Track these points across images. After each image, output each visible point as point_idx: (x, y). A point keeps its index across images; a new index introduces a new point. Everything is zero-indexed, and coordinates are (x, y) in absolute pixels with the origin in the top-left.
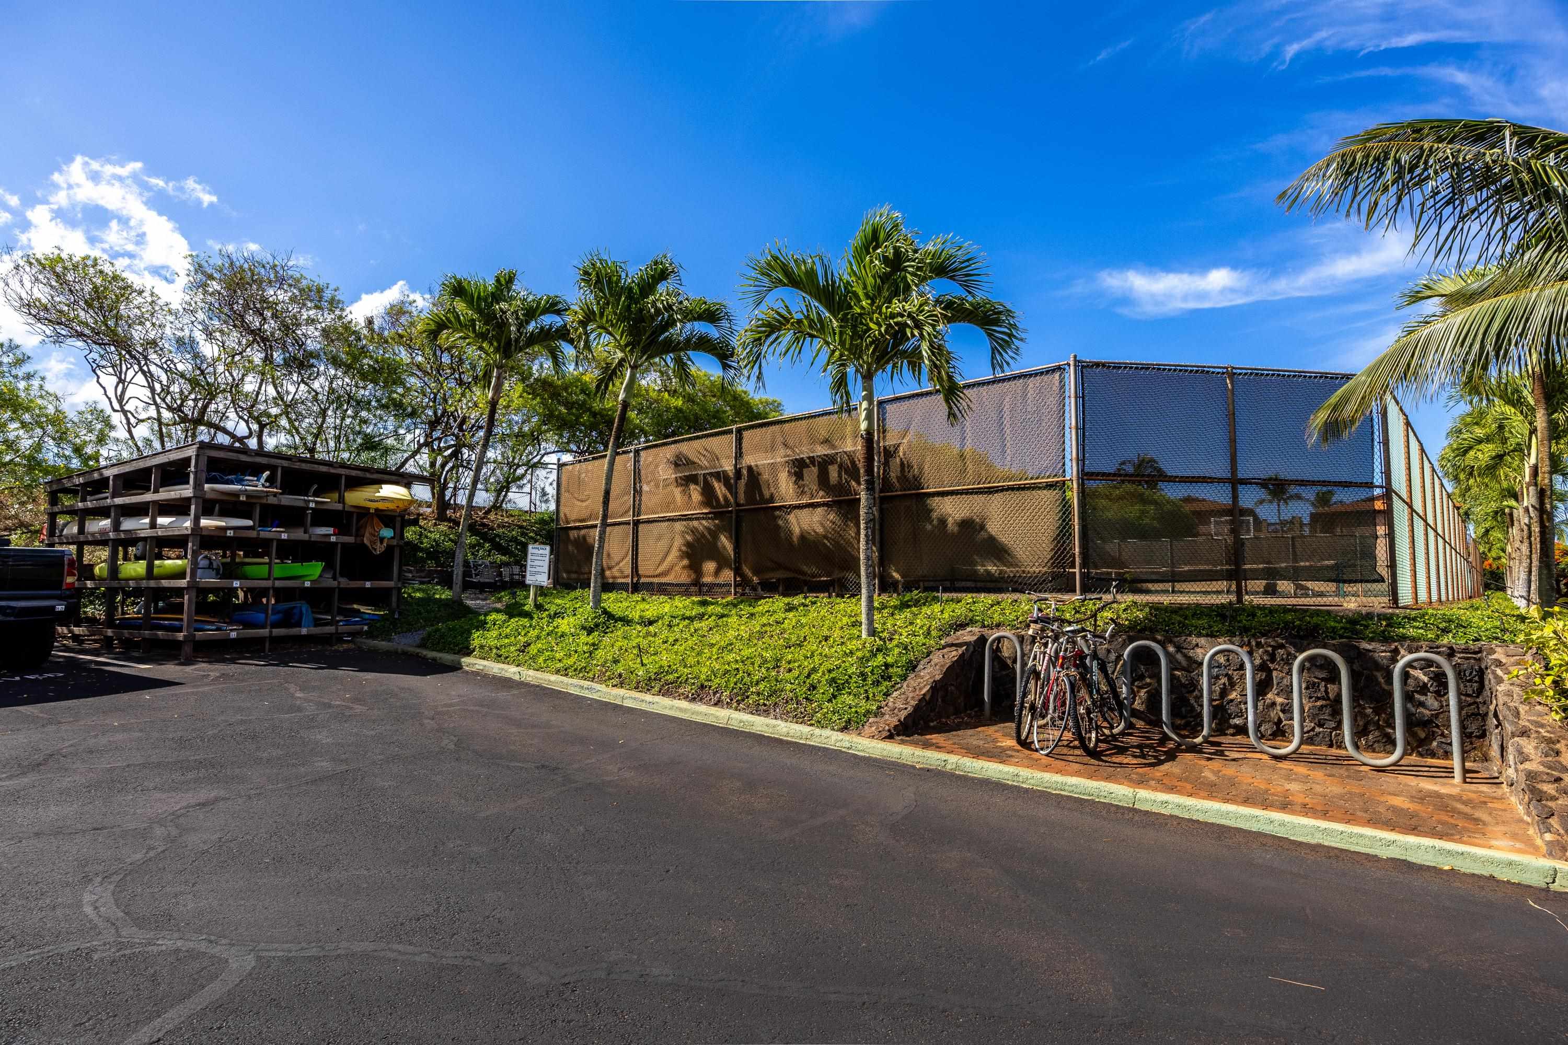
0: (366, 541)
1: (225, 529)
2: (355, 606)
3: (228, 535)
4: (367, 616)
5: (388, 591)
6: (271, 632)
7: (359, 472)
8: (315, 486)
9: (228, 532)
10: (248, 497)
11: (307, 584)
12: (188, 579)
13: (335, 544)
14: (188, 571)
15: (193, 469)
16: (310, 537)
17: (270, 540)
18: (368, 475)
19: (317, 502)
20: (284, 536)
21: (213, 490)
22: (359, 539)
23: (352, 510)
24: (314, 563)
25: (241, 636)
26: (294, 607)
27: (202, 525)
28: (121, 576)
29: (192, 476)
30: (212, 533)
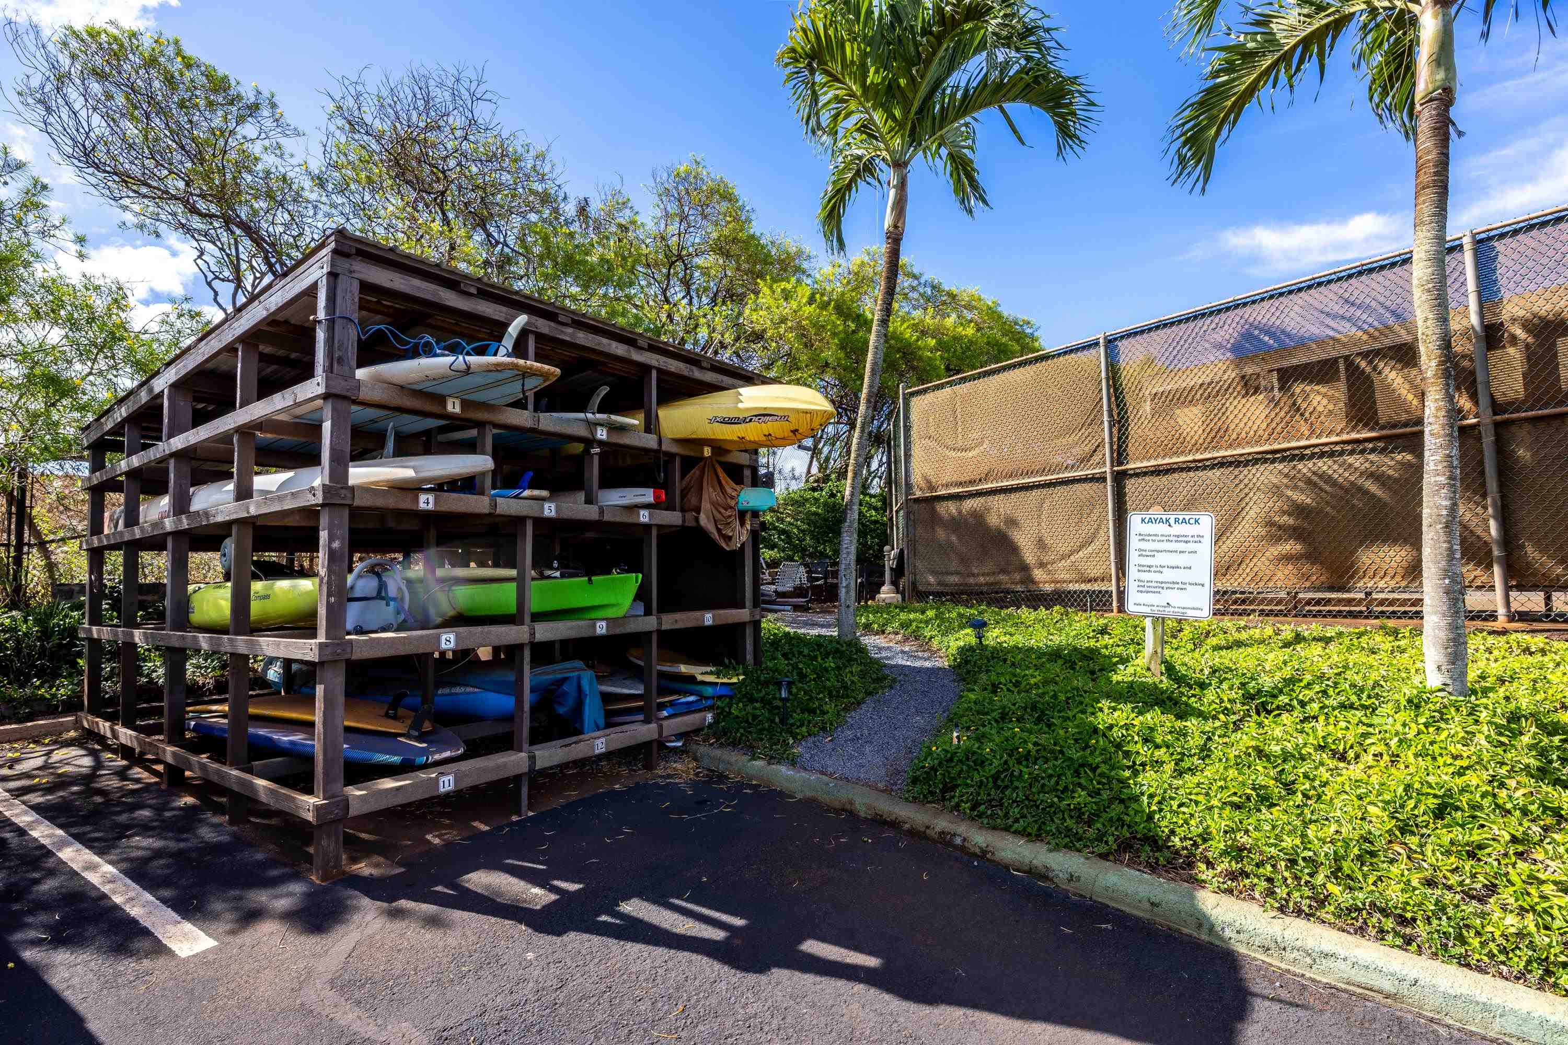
0: (704, 521)
1: (411, 489)
2: (684, 669)
3: (422, 506)
4: (709, 691)
5: (738, 627)
6: (532, 758)
7: (682, 365)
8: (604, 390)
9: (423, 498)
10: (465, 404)
11: (601, 628)
12: (321, 638)
13: (647, 527)
14: (322, 612)
15: (321, 315)
16: (602, 511)
17: (518, 521)
18: (697, 374)
19: (614, 428)
20: (550, 510)
21: (380, 380)
22: (690, 515)
23: (674, 449)
24: (615, 575)
25: (467, 783)
26: (564, 680)
27: (351, 482)
28: (196, 617)
29: (321, 335)
30: (380, 502)
